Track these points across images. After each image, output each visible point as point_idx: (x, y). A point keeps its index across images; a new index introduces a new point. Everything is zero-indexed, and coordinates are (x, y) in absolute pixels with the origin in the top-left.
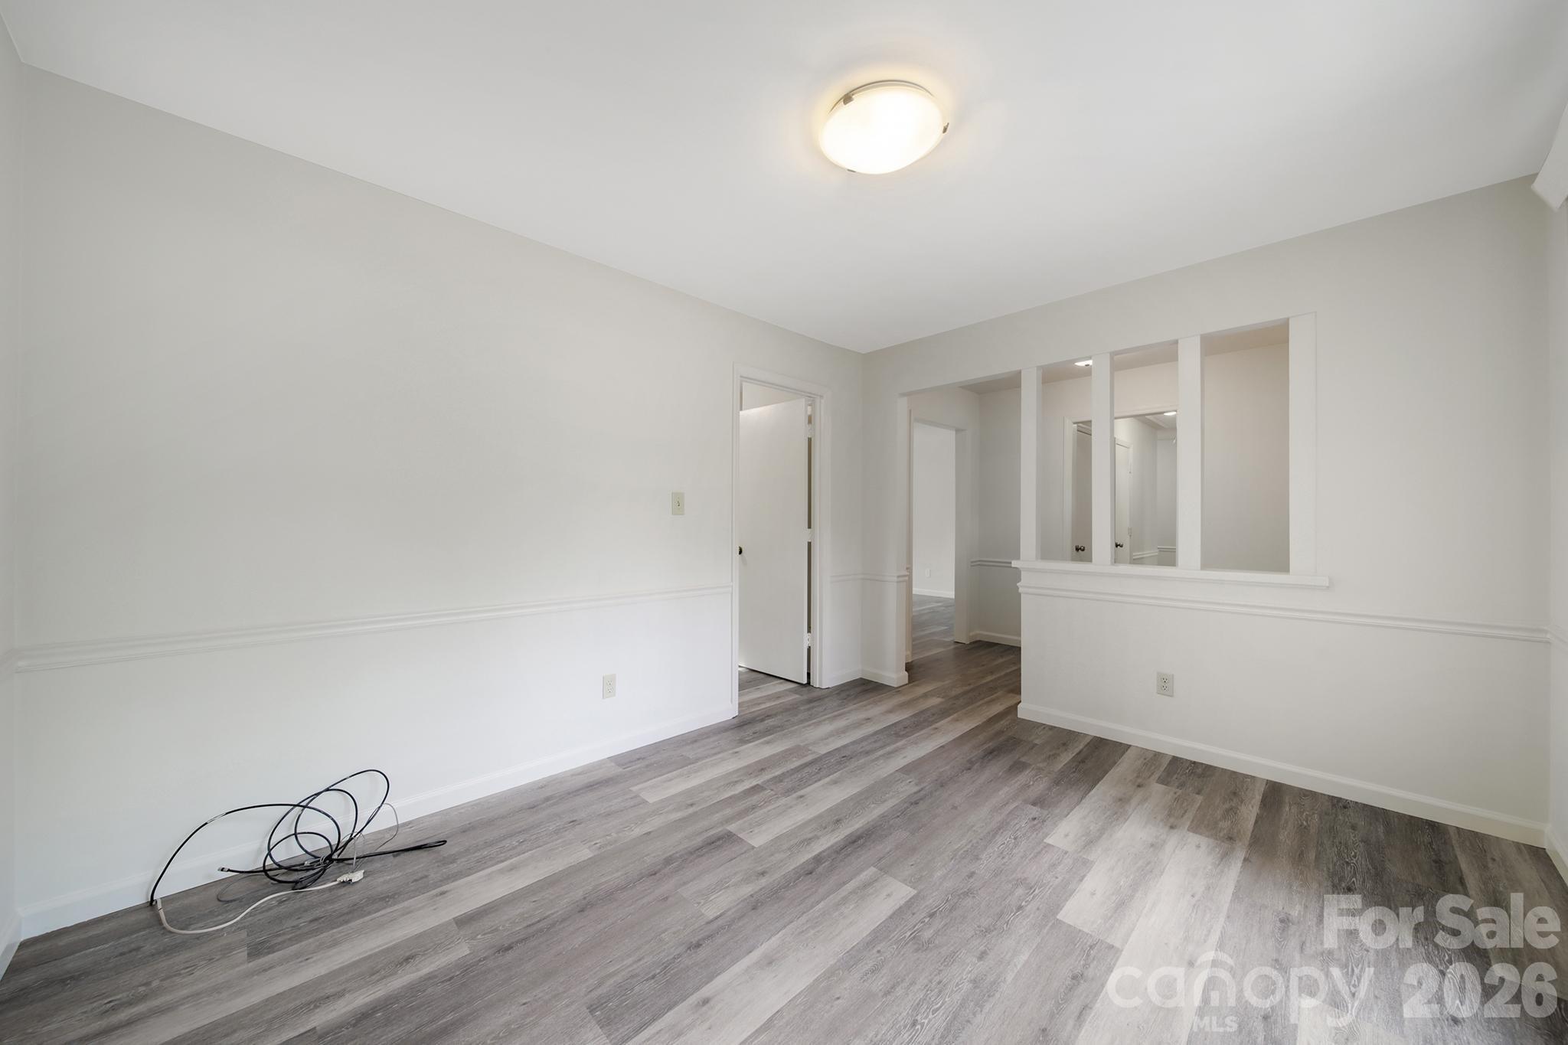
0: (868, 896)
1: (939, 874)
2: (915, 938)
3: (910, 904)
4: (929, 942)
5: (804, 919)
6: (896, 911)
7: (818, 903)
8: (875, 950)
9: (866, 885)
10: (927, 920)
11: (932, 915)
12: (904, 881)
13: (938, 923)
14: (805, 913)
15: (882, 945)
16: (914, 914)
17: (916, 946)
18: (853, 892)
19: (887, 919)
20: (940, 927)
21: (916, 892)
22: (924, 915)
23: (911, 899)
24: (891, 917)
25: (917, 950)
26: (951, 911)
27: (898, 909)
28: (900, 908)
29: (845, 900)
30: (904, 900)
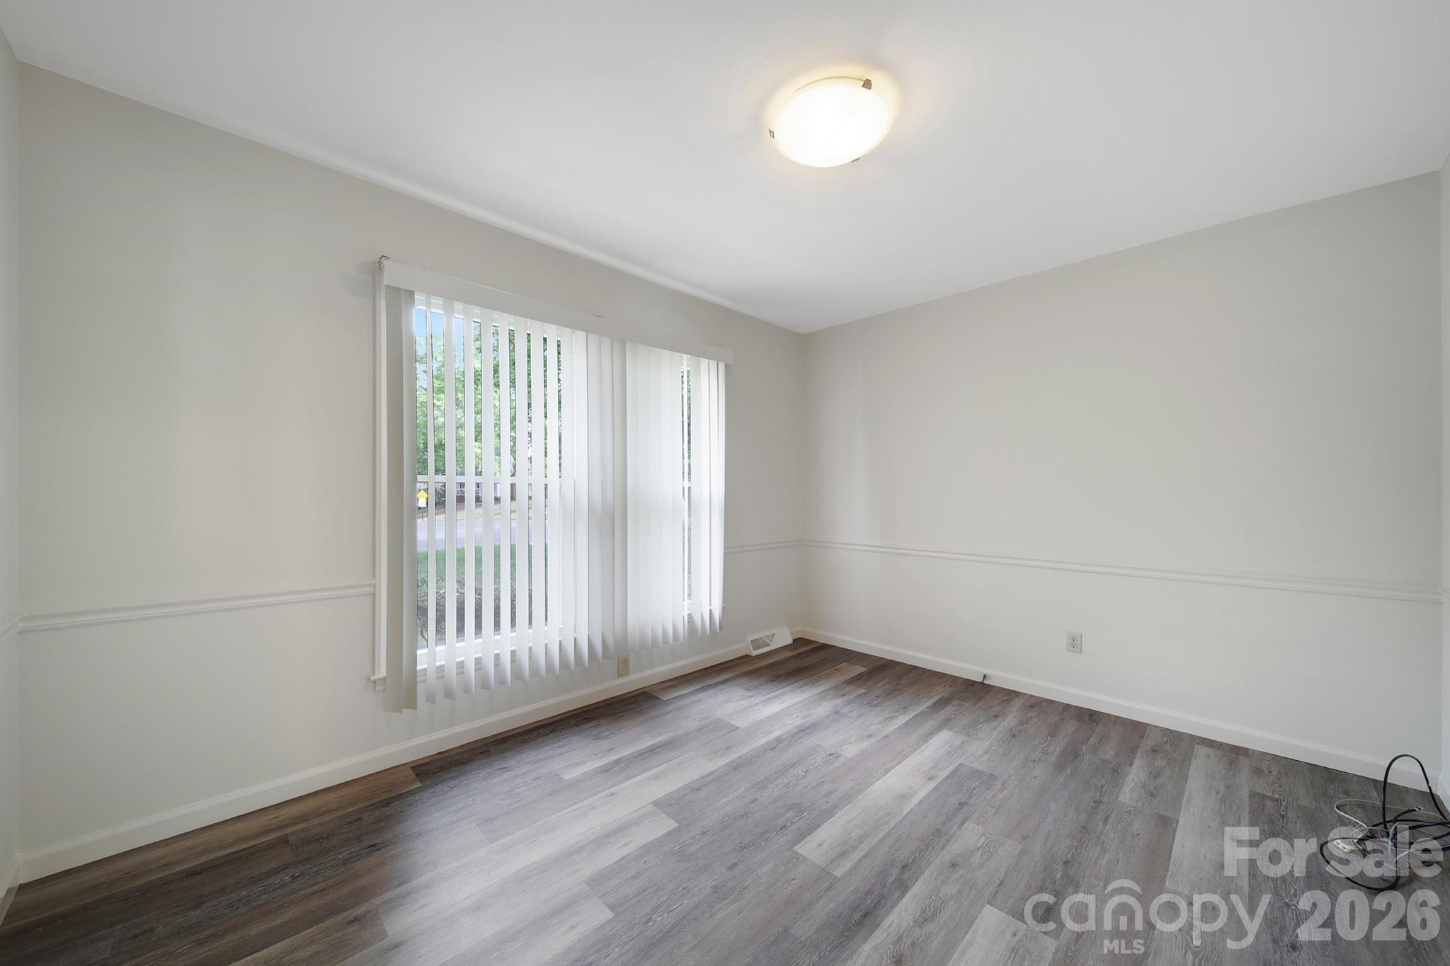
0: (840, 844)
1: (767, 868)
2: (802, 811)
3: (802, 836)
4: (790, 809)
5: (892, 824)
6: (814, 831)
7: (884, 838)
8: (831, 804)
9: (843, 855)
10: (789, 824)
11: (784, 827)
12: (805, 859)
13: (781, 822)
14: (893, 828)
15: (825, 807)
16: (799, 828)
17: (801, 806)
18: (855, 848)
19: (822, 824)
20: (779, 820)
21: (794, 849)
22: (790, 828)
23: (800, 842)
24: (819, 826)
25: (800, 804)
26: (766, 831)
27: (812, 832)
28: (810, 834)
29: (861, 840)
30: (806, 840)
